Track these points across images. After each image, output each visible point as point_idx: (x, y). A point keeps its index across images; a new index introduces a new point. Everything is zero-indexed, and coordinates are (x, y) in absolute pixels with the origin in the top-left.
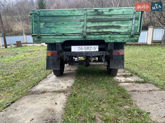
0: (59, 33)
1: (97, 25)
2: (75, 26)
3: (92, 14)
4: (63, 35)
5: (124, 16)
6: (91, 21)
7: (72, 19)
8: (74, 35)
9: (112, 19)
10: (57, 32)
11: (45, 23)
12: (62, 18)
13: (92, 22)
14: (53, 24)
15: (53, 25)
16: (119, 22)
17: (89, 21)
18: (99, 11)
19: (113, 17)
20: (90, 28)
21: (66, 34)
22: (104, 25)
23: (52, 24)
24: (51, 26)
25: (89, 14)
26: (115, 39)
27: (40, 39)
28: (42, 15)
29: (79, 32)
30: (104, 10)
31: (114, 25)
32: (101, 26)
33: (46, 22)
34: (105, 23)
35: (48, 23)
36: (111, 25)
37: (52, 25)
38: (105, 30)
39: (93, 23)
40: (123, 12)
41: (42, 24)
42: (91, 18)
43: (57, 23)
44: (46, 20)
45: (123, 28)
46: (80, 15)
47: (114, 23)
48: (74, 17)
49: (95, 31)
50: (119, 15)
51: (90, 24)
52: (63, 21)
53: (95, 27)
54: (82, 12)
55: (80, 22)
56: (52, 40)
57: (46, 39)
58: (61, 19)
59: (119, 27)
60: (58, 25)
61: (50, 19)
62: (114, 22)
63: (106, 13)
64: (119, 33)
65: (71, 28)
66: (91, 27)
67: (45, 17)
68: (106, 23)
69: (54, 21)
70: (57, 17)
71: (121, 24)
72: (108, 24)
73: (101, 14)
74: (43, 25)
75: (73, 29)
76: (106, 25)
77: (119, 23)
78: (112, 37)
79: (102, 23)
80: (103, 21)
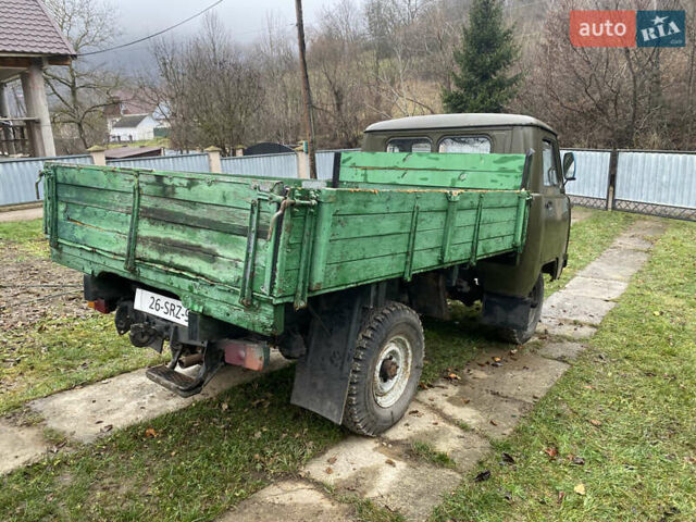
0: (86, 243)
1: (162, 236)
2: (117, 226)
3: (151, 190)
5: (228, 213)
7: (111, 202)
8: (112, 256)
9: (195, 218)
10: (84, 241)
11: (66, 206)
12: (94, 196)
13: (151, 221)
16: (215, 235)
17: (145, 217)
18: (165, 181)
19: (201, 213)
20: (145, 241)
21: (98, 249)
22: (177, 238)
23: (77, 210)
24: (75, 217)
25: (145, 189)
26: (206, 304)
27: (61, 254)
28: (60, 181)
29: (121, 252)
30: (176, 182)
31: (200, 243)
34: (179, 233)
35: (70, 205)
36: (193, 242)
37: (77, 214)
38: (179, 260)
39: (153, 224)
40: (224, 198)
41: (61, 208)
42: (148, 206)
43: (86, 210)
44: (67, 195)
45: (223, 263)
46: (126, 190)
47: (201, 238)
48: (116, 196)
49: (154, 255)
50: (215, 207)
51: (146, 229)
52: (96, 206)
54: (130, 181)
55: (126, 214)
56: (79, 260)
58: (92, 198)
59: (211, 257)
60: (87, 216)
61: (74, 194)
62: (203, 233)
63: (180, 193)
64: (213, 282)
65: (108, 233)
66: (147, 238)
67: (64, 187)
69: (80, 203)
70: (85, 190)
71: (222, 244)
72: (185, 235)
74: (63, 212)
75: (112, 236)
76: (181, 239)
77: (214, 241)
78: (196, 291)
80: (176, 223)
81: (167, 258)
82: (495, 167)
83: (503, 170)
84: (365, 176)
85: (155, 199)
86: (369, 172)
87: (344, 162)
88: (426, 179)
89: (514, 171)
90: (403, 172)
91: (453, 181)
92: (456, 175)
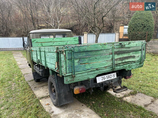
1: (122, 57)
2: (106, 59)
3: (118, 47)
4: (97, 69)
5: (137, 48)
6: (117, 54)
7: (103, 53)
8: (105, 68)
9: (130, 50)
10: (91, 68)
11: (79, 60)
12: (94, 53)
14: (87, 59)
15: (87, 61)
16: (134, 52)
17: (115, 54)
18: (123, 44)
21: (99, 68)
23: (86, 60)
24: (85, 62)
25: (116, 47)
28: (76, 52)
29: (109, 65)
30: (125, 44)
31: (131, 55)
32: (124, 57)
33: (80, 59)
35: (82, 59)
38: (127, 60)
39: (119, 55)
41: (76, 61)
42: (117, 51)
43: (91, 58)
44: (80, 56)
45: (136, 57)
46: (109, 48)
48: (104, 51)
49: (120, 62)
50: (134, 47)
51: (116, 57)
52: (96, 56)
53: (121, 59)
54: (111, 46)
55: (109, 55)
59: (134, 57)
60: (91, 60)
61: (84, 54)
62: (131, 53)
63: (127, 46)
64: (134, 62)
65: (103, 62)
66: (117, 59)
67: (79, 53)
68: (127, 54)
69: (88, 57)
70: (91, 52)
72: (127, 55)
73: (123, 46)
75: (104, 62)
77: (134, 54)
78: (130, 66)
79: (124, 54)
81: (124, 61)
83: (75, 40)
85: (119, 49)
87: (33, 41)
88: (60, 44)
91: (66, 43)
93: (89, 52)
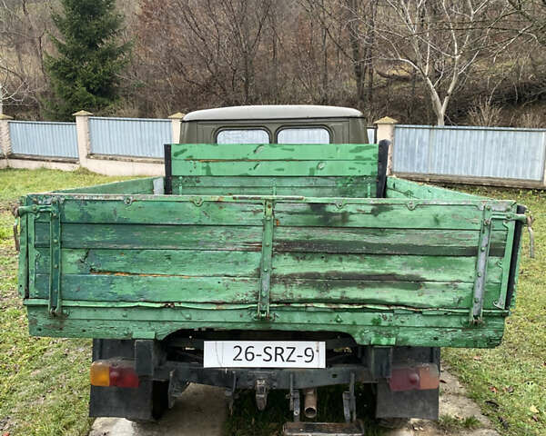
0: (148, 299)
2: (222, 269)
3: (300, 220)
4: (168, 306)
5: (442, 236)
6: (293, 253)
7: (208, 239)
8: (214, 307)
9: (385, 246)
10: (141, 296)
11: (84, 254)
12: (164, 235)
13: (299, 255)
14: (124, 257)
15: (121, 264)
16: (419, 260)
17: (284, 252)
18: (331, 209)
19: (392, 239)
20: (288, 280)
21: (180, 303)
22: (348, 270)
23: (118, 258)
24: (113, 266)
25: (286, 219)
26: (401, 334)
27: (62, 322)
28: (72, 220)
29: (240, 298)
30: (350, 209)
31: (393, 271)
32: (338, 274)
33: (89, 251)
34: (355, 264)
35: (97, 252)
36: (381, 271)
37: (119, 262)
38: (354, 293)
39: (304, 258)
40: (437, 221)
41: (72, 258)
42: (291, 239)
43: (142, 255)
44: (90, 239)
45: (434, 287)
46: (244, 223)
47: (396, 266)
48: (219, 232)
49: (311, 294)
50: (418, 232)
51: (286, 266)
52: (170, 247)
53: (311, 279)
54: (256, 212)
55: (246, 251)
56: (117, 325)
57: (88, 320)
58: (158, 238)
59: (416, 283)
60: (146, 262)
61: (111, 235)
62: (397, 260)
63: (358, 221)
64: (418, 310)
65: (204, 279)
66: (292, 277)
67: (84, 227)
68: (360, 262)
69: (127, 246)
70: (143, 228)
71: (428, 268)
72: (366, 265)
73: (336, 221)
74: (76, 263)
75: (213, 282)
76: (358, 270)
77: (415, 266)
78: (384, 323)
79: (341, 260)
80: (345, 254)
81: (335, 294)
82: (352, 156)
83: (359, 158)
84: (208, 169)
85: (305, 230)
86: (211, 165)
87: (176, 154)
88: (283, 170)
89: (370, 159)
90: (255, 163)
91: (312, 170)
92: (314, 164)
93: (137, 228)
